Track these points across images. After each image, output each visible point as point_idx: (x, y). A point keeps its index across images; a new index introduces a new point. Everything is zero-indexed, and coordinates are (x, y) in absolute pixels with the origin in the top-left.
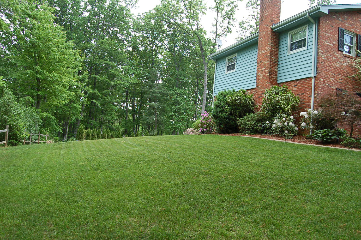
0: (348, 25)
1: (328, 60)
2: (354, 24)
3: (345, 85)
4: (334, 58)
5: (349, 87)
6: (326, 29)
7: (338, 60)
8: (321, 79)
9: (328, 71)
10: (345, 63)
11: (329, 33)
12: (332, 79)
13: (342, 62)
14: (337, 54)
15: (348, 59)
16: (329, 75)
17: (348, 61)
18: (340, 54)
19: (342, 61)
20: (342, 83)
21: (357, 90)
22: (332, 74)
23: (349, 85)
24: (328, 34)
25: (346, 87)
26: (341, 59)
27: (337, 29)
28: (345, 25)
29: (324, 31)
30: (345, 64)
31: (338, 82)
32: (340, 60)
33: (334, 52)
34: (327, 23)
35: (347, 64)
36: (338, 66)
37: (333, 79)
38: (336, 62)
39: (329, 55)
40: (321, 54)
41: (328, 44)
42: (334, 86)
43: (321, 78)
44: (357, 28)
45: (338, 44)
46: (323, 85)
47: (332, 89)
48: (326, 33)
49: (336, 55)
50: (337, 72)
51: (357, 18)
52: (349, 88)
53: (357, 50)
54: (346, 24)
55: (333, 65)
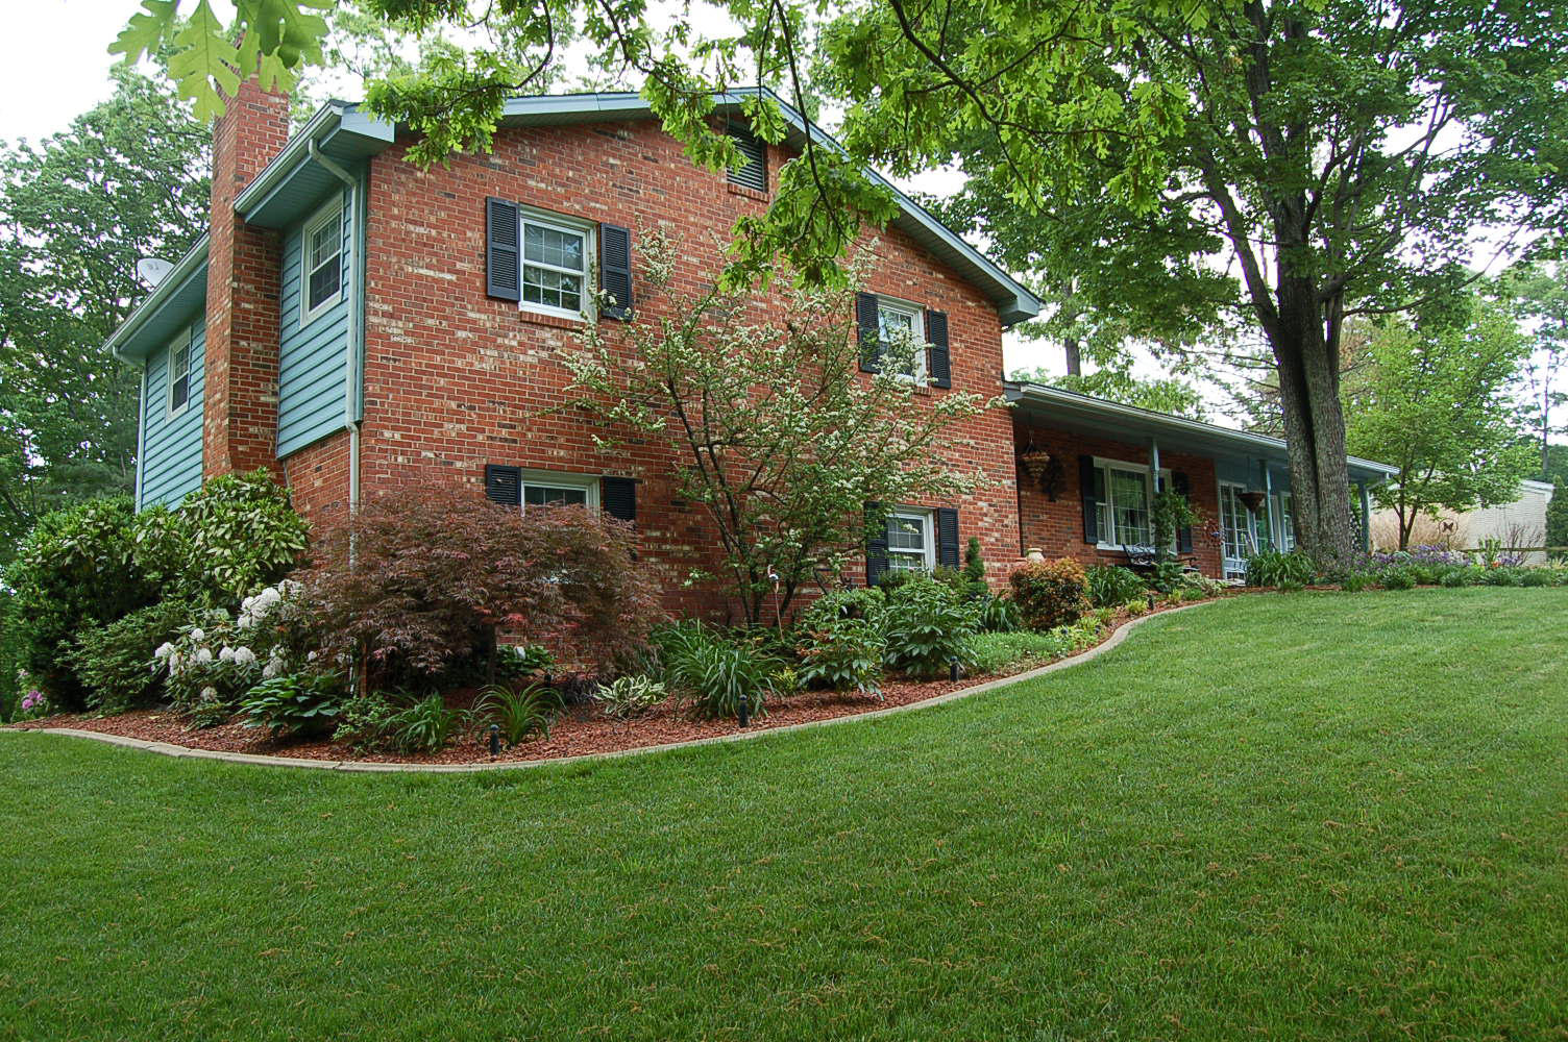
0: (543, 186)
1: (427, 344)
2: (575, 181)
3: (538, 448)
4: (461, 334)
5: (562, 453)
6: (409, 208)
7: (486, 338)
8: (387, 434)
9: (429, 395)
10: (531, 352)
11: (430, 226)
12: (452, 429)
13: (512, 348)
14: (484, 317)
15: (546, 334)
16: (434, 410)
17: (552, 343)
18: (500, 313)
19: (514, 343)
20: (515, 441)
21: (608, 466)
22: (453, 405)
23: (561, 447)
24: (421, 230)
25: (541, 458)
26: (506, 336)
27: (479, 205)
28: (526, 187)
29: (397, 218)
30: (531, 357)
31: (492, 438)
32: (500, 340)
33: (465, 307)
34: (416, 181)
35: (544, 354)
36: (486, 366)
37: (463, 427)
38: (474, 352)
39: (430, 322)
40: (385, 321)
41: (424, 272)
42: (471, 458)
43: (386, 428)
44: (594, 196)
45: (485, 270)
46: (400, 459)
47: (459, 472)
48: (411, 227)
49: (474, 322)
50: (487, 395)
51: (592, 155)
52: (560, 459)
53: (600, 290)
54: (532, 183)
55: (459, 363)
